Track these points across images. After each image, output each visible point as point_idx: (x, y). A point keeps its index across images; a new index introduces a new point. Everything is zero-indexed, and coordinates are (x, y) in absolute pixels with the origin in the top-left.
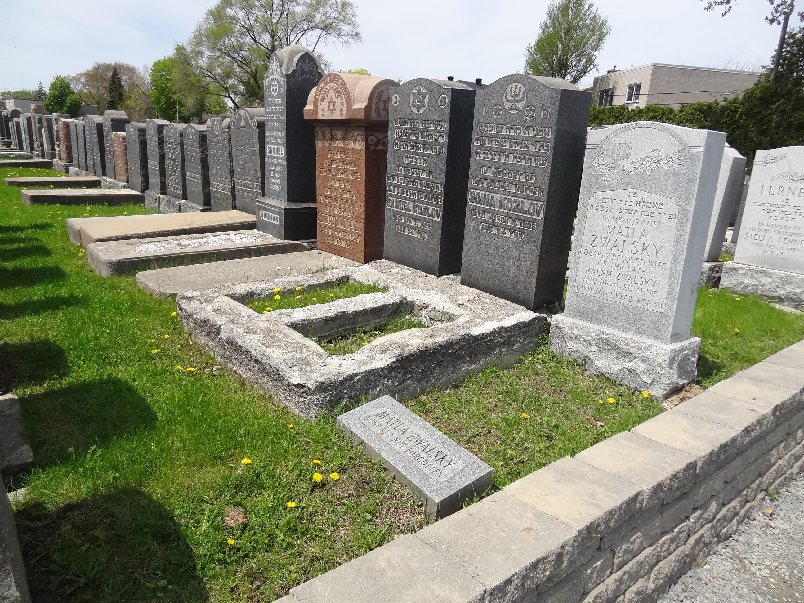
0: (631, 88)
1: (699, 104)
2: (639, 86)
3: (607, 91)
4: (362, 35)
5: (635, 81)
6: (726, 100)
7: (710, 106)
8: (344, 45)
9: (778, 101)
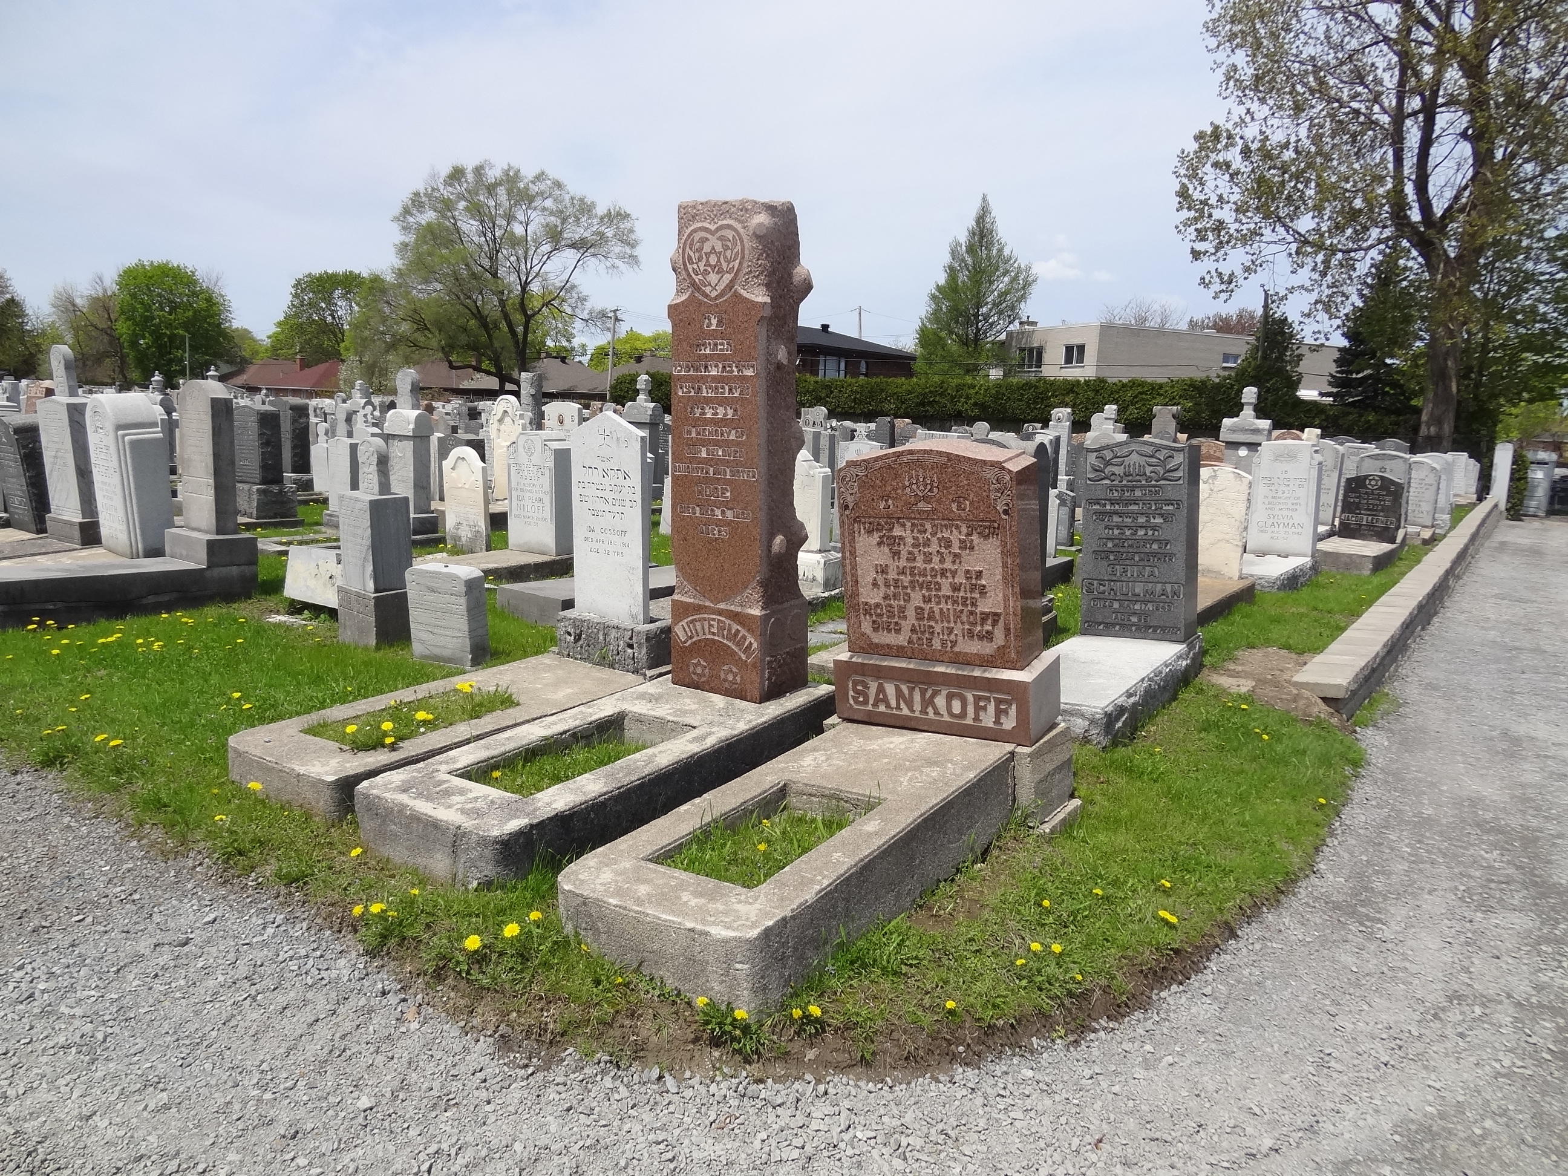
0: (1069, 349)
1: (1191, 379)
2: (1081, 348)
3: (1031, 350)
4: (641, 259)
5: (1075, 341)
6: (1218, 377)
7: (1203, 382)
8: (610, 271)
9: (1271, 379)
